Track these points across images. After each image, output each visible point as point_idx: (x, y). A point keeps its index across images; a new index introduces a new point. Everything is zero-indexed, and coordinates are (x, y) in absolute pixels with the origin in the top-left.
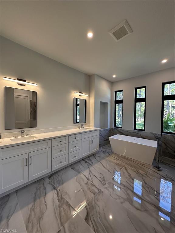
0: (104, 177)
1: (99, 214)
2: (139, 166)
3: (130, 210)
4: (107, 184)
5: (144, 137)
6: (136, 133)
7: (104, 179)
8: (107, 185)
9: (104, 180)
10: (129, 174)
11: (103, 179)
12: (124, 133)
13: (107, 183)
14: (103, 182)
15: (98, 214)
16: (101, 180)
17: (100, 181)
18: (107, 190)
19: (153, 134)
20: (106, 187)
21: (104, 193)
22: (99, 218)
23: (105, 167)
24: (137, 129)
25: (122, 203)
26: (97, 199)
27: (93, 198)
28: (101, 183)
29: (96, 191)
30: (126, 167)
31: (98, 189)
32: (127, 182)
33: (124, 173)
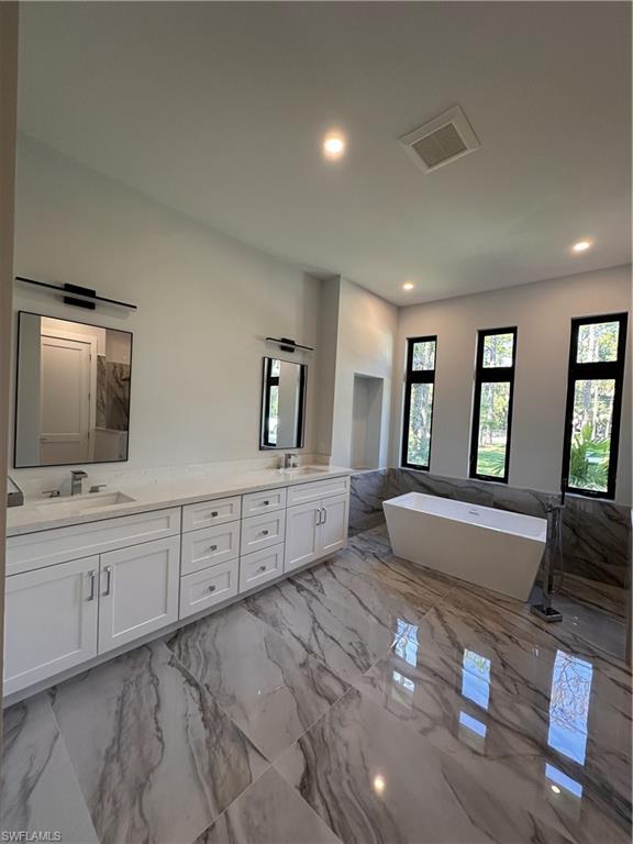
0: (363, 642)
1: (348, 770)
3: (451, 755)
4: (376, 665)
5: (505, 504)
6: (476, 488)
7: (365, 649)
8: (373, 672)
9: (365, 654)
10: (448, 630)
11: (359, 650)
12: (436, 489)
13: (373, 661)
14: (361, 660)
15: (344, 769)
16: (354, 654)
17: (349, 654)
18: (375, 686)
19: (536, 495)
20: (372, 679)
21: (363, 697)
22: (349, 783)
23: (365, 608)
24: (480, 477)
25: (425, 732)
26: (340, 720)
27: (327, 717)
28: (355, 662)
29: (337, 690)
30: (440, 607)
31: (344, 686)
32: (442, 660)
33: (432, 628)
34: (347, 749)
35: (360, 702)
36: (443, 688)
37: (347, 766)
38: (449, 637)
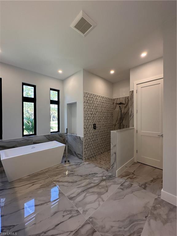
0: (64, 210)
1: (121, 228)
2: (59, 170)
3: (109, 197)
4: (79, 209)
5: (37, 142)
6: (26, 140)
7: (69, 211)
8: (81, 210)
9: (71, 211)
11: (68, 213)
13: (76, 208)
14: (74, 213)
15: (121, 229)
16: (70, 216)
17: (70, 218)
18: (87, 211)
20: (84, 211)
21: (92, 216)
22: (125, 228)
23: (42, 204)
24: (26, 135)
25: (103, 201)
26: (102, 228)
27: (101, 233)
28: (75, 216)
29: (88, 227)
30: (54, 180)
31: (87, 223)
32: (77, 188)
33: (63, 185)
34: (114, 227)
35: (94, 218)
36: (89, 191)
37: (119, 228)
38: (69, 183)
